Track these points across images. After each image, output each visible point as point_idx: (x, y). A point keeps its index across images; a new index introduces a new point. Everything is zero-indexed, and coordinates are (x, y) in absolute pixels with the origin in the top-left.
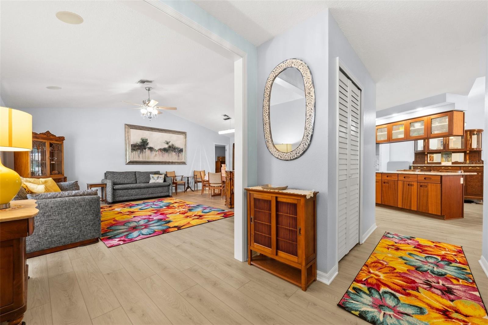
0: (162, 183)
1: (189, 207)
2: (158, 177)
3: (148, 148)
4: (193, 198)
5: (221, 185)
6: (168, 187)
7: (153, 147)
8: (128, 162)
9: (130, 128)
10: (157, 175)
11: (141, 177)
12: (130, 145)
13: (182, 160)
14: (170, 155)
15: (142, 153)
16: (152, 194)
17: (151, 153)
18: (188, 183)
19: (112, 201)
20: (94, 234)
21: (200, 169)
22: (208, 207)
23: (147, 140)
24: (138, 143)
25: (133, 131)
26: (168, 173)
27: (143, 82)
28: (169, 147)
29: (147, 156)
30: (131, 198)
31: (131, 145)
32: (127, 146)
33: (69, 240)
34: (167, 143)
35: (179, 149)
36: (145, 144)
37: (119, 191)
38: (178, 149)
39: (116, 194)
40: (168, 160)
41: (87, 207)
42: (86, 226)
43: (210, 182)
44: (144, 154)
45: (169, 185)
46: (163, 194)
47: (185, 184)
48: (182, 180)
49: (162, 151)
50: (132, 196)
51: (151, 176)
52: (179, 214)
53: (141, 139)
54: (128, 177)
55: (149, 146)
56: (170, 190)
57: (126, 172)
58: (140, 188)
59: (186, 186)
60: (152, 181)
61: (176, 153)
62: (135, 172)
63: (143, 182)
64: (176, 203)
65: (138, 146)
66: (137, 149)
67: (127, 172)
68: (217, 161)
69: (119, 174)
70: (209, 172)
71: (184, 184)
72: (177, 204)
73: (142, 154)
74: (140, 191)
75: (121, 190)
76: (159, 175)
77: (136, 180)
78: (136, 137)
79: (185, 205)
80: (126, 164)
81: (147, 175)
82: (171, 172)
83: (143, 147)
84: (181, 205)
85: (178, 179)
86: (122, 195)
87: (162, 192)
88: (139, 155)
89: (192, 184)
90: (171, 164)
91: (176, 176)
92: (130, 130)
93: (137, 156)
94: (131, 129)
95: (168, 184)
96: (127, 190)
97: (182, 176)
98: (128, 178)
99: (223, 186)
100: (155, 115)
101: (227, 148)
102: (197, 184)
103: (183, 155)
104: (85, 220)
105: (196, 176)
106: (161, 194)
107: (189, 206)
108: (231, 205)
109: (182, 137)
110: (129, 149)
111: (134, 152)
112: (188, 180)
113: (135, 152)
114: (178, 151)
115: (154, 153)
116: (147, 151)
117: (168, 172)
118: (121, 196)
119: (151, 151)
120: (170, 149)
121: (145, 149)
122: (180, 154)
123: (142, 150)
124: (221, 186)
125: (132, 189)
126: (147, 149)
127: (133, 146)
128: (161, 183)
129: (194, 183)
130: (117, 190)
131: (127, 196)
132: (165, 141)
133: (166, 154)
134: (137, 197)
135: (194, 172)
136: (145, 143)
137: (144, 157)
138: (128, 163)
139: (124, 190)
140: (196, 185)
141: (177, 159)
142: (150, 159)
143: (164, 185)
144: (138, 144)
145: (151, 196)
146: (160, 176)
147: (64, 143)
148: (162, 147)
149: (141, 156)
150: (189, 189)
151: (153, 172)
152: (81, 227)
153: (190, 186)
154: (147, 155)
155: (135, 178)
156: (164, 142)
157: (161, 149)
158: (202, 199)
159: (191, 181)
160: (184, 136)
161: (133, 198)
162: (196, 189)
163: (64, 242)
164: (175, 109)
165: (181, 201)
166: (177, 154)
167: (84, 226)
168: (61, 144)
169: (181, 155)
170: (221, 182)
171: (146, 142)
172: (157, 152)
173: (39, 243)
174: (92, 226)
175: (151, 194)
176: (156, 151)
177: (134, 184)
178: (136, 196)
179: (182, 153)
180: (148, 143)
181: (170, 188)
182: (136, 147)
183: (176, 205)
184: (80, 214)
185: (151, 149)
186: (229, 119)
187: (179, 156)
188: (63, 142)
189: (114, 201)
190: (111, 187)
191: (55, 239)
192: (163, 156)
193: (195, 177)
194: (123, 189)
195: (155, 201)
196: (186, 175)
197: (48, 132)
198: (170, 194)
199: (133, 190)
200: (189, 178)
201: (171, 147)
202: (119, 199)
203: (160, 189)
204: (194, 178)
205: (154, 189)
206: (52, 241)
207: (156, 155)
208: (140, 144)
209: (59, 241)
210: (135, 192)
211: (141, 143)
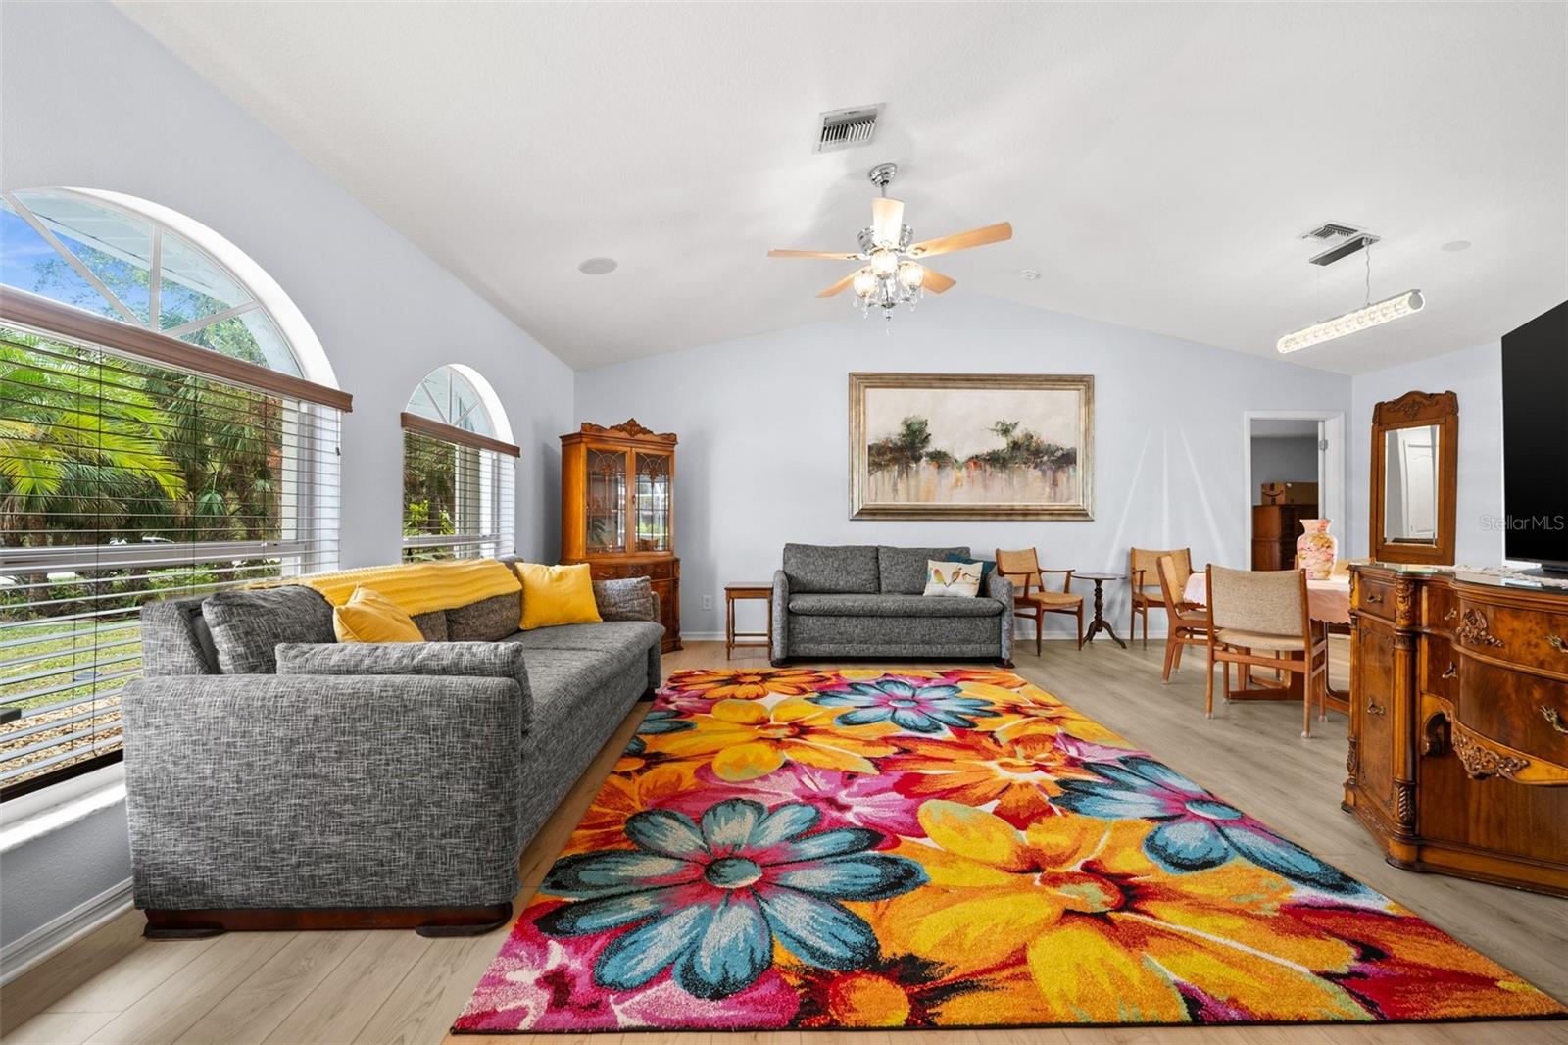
0: (970, 601)
1: (1072, 762)
2: (957, 573)
3: (929, 455)
4: (1113, 694)
5: (1300, 645)
6: (996, 619)
7: (949, 452)
8: (855, 512)
9: (867, 387)
10: (954, 566)
11: (896, 571)
12: (864, 447)
13: (1072, 502)
14: (1016, 481)
15: (904, 476)
16: (928, 643)
17: (938, 474)
18: (1098, 606)
19: (784, 657)
20: (479, 883)
21: (1163, 541)
22: (1200, 801)
23: (924, 423)
24: (893, 438)
25: (875, 397)
26: (1003, 558)
27: (837, 130)
28: (1013, 448)
29: (923, 484)
30: (848, 652)
31: (869, 447)
32: (856, 454)
33: (374, 888)
34: (1006, 432)
35: (1059, 453)
36: (917, 441)
37: (806, 618)
38: (1052, 453)
39: (798, 631)
40: (1005, 502)
41: (452, 738)
42: (444, 836)
43: (1217, 623)
44: (913, 482)
45: (1000, 613)
46: (970, 647)
47: (1080, 607)
48: (1067, 590)
49: (983, 463)
50: (849, 642)
51: (932, 565)
52: (997, 812)
53: (905, 423)
54: (849, 565)
55: (930, 448)
56: (1003, 635)
57: (846, 549)
58: (881, 616)
59: (1089, 618)
60: (933, 588)
61: (1044, 473)
62: (877, 549)
63: (902, 588)
64: (1014, 709)
65: (891, 450)
66: (889, 460)
67: (847, 547)
68: (1260, 503)
69: (823, 553)
70: (1209, 565)
71: (1076, 609)
72: (1015, 720)
73: (905, 481)
74: (880, 625)
75: (812, 615)
76: (961, 565)
77: (879, 579)
78: (887, 416)
79: (1054, 739)
80: (851, 520)
81: (918, 560)
82: (1019, 552)
83: (909, 454)
84: (1033, 730)
85: (1054, 583)
86: (817, 635)
87: (967, 641)
88: (895, 485)
89: (1118, 611)
90: (1021, 518)
91: (1040, 572)
92: (865, 393)
93: (888, 487)
94: (868, 390)
95: (996, 605)
96: (833, 618)
97: (1069, 572)
98: (849, 568)
99: (1315, 652)
100: (913, 288)
101: (1330, 432)
102: (1144, 613)
103: (1075, 476)
104: (438, 804)
105: (1138, 575)
106: (964, 647)
107: (1073, 752)
108: (1421, 848)
109: (1071, 397)
110: (863, 461)
111: (880, 472)
112: (1098, 592)
113: (883, 474)
114: (1052, 461)
115: (952, 474)
116: (925, 469)
117: (1008, 553)
118: (811, 640)
119: (939, 467)
120: (1023, 453)
121: (918, 459)
122: (1062, 476)
123: (908, 466)
124: (1298, 655)
125: (850, 614)
126: (924, 458)
127: (874, 452)
128: (965, 600)
129: (1129, 607)
130: (802, 614)
131: (832, 641)
132: (998, 423)
133: (999, 475)
134: (868, 649)
135: (1133, 554)
136: (917, 437)
137: (913, 491)
138: (858, 514)
139: (822, 618)
140: (1138, 616)
141: (1050, 497)
142: (933, 500)
143: (975, 612)
144: (891, 441)
145: (921, 650)
146: (966, 568)
147: (676, 453)
148: (984, 449)
149: (901, 486)
150: (1105, 631)
151: (943, 550)
152: (424, 837)
153: (1105, 617)
154: (925, 484)
155: (873, 572)
156: (993, 427)
157: (977, 457)
158: (1167, 712)
159: (1117, 597)
160: (1082, 392)
161: (853, 653)
162: (1138, 635)
163: (360, 896)
164: (1004, 232)
165: (1043, 705)
166: (1049, 473)
167: (436, 833)
168: (668, 457)
169: (1068, 479)
170: (1298, 631)
171: (921, 431)
172: (964, 469)
173: (272, 875)
174: (471, 837)
175: (924, 642)
176: (960, 468)
177: (870, 593)
178: (865, 646)
179: (1071, 469)
180: (927, 437)
181: (1005, 625)
182: (884, 453)
183: (1007, 727)
184: (421, 770)
185: (940, 459)
186: (1357, 246)
187: (1055, 484)
188: (673, 451)
189: (791, 654)
190: (780, 602)
191: (326, 869)
192: (985, 487)
193: (1134, 577)
194: (820, 615)
195: (928, 680)
196: (1085, 567)
197: (632, 423)
198: (1005, 654)
199: (854, 621)
200: (1104, 582)
201: (1019, 448)
202: (807, 650)
203: (961, 626)
204: (1132, 582)
205: (935, 622)
206: (312, 877)
207: (958, 480)
208: (899, 444)
209: (339, 883)
210: (863, 629)
211: (904, 436)
